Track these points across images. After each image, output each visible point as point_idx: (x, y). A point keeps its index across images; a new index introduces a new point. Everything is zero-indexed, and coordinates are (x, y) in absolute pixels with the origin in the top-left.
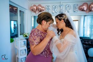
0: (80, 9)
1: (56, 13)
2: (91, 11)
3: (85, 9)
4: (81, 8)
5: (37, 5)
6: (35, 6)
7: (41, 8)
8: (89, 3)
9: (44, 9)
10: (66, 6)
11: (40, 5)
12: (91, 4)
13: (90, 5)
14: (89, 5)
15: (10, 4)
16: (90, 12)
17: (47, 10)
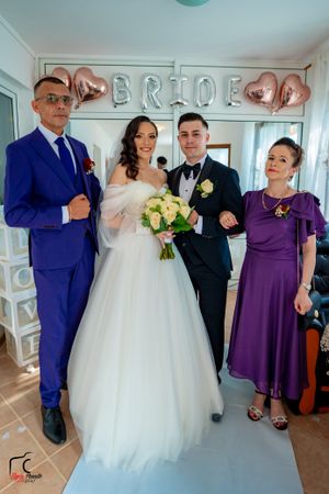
0: (250, 98)
1: (158, 107)
3: (268, 97)
4: (253, 93)
5: (72, 70)
6: (61, 71)
7: (91, 84)
8: (281, 75)
9: (103, 89)
10: (196, 80)
11: (89, 70)
12: (286, 79)
13: (284, 83)
14: (279, 82)
16: (282, 111)
17: (116, 92)
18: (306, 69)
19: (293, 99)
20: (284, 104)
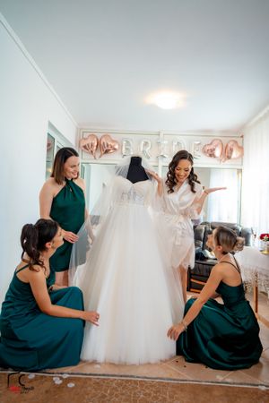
0: (206, 153)
2: (229, 158)
3: (218, 152)
4: (208, 150)
5: (99, 136)
7: (110, 144)
9: (116, 147)
10: (173, 142)
11: (109, 136)
12: (229, 143)
13: (227, 146)
14: (225, 145)
15: (49, 134)
16: (228, 162)
17: (124, 149)
18: (242, 137)
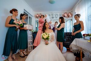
6: (38, 14)
8: (68, 13)
19: (70, 16)
20: (69, 17)
